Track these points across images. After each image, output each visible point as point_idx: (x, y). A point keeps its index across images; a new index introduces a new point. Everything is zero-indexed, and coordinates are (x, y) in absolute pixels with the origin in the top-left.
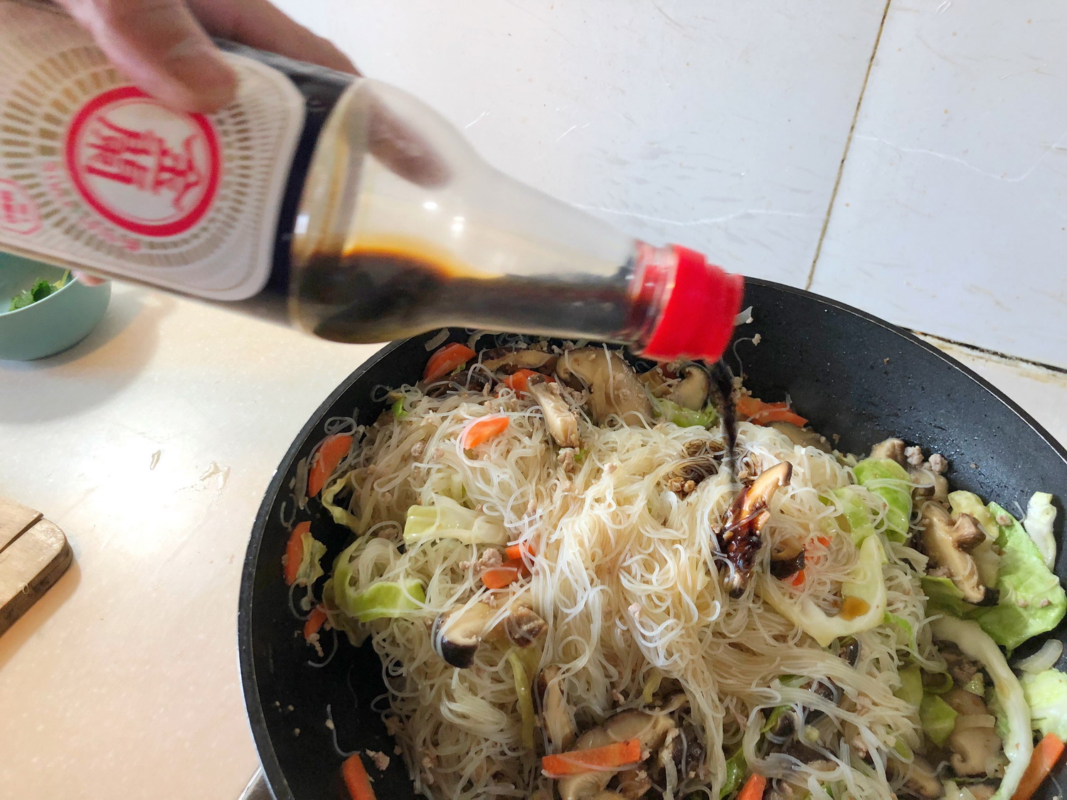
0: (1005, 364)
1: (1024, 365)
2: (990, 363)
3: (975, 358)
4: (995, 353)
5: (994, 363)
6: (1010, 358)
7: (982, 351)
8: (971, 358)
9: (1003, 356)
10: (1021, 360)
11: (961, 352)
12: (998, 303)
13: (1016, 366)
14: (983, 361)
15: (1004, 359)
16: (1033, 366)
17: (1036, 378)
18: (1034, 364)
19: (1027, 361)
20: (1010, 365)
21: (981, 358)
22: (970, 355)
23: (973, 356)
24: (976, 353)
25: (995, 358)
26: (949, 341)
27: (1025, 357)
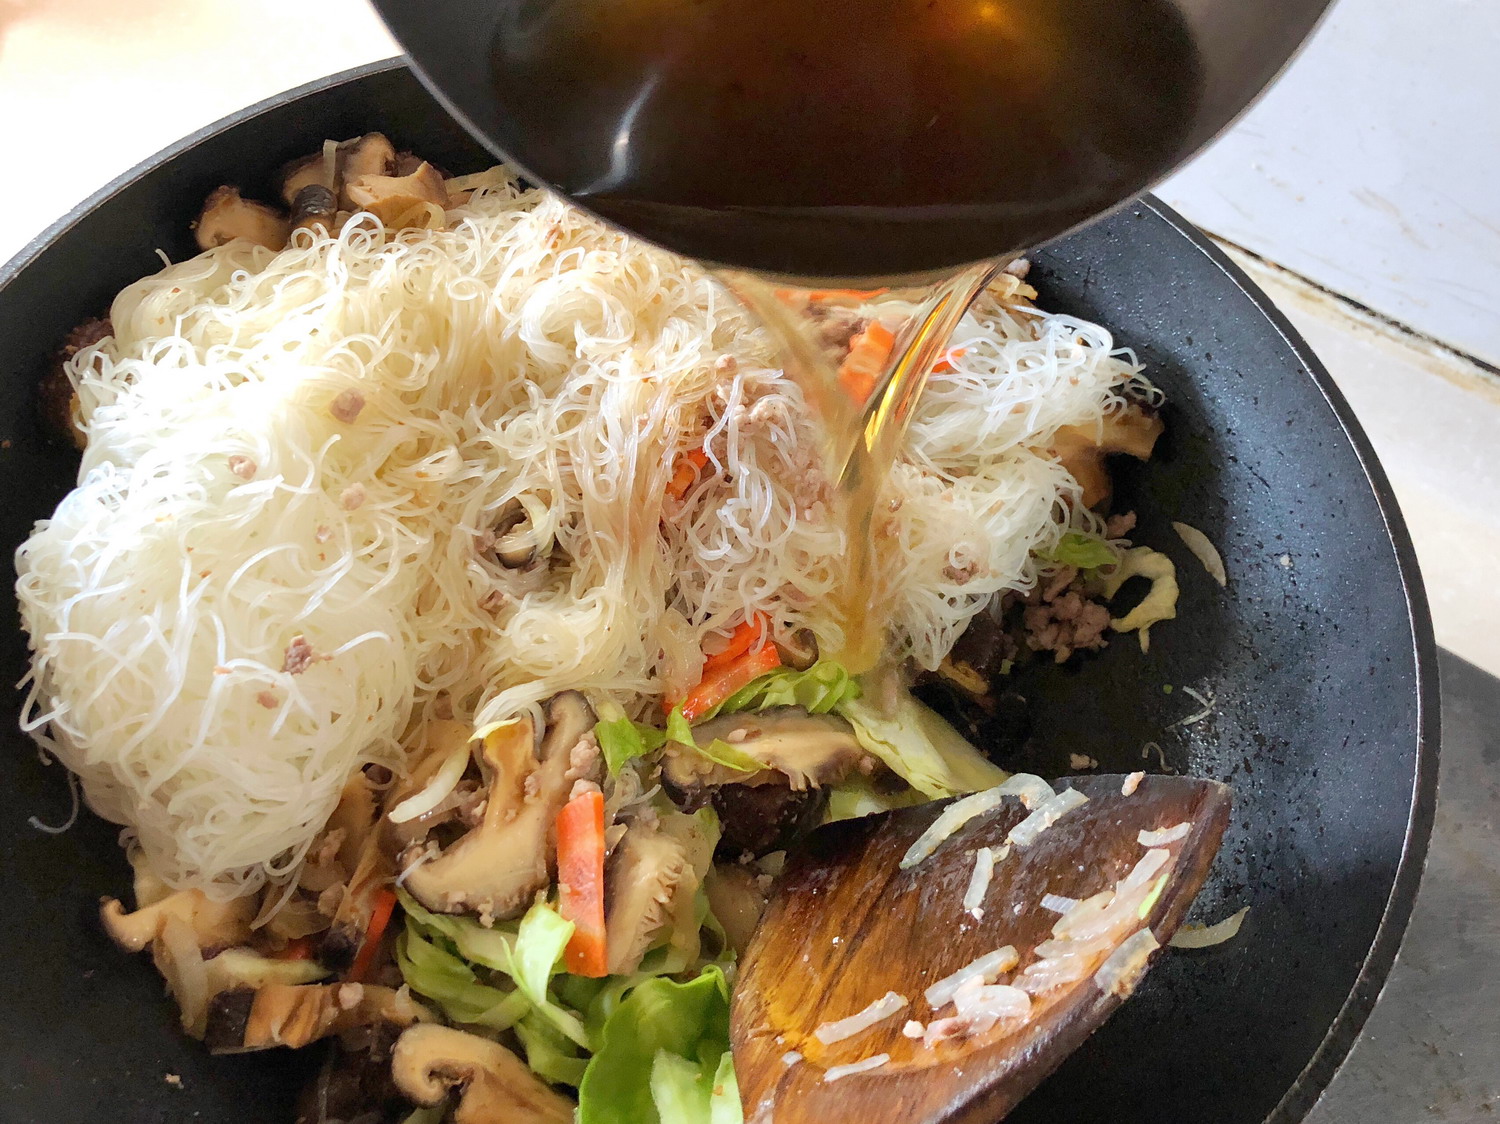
0: (1407, 346)
1: (1438, 352)
2: (1382, 339)
3: (1358, 326)
4: (1396, 324)
5: (1390, 341)
6: (1419, 336)
7: (1373, 314)
8: (1350, 323)
9: (1407, 330)
10: (1437, 342)
11: (1336, 310)
12: (1406, 229)
13: (1426, 353)
14: (1370, 333)
15: (1405, 336)
16: (1454, 358)
17: (1455, 379)
18: (1457, 353)
19: (1445, 347)
20: (1416, 349)
21: (1369, 327)
22: (1350, 318)
23: (1356, 321)
24: (1360, 315)
25: (1393, 331)
26: (1321, 288)
27: (1442, 338)
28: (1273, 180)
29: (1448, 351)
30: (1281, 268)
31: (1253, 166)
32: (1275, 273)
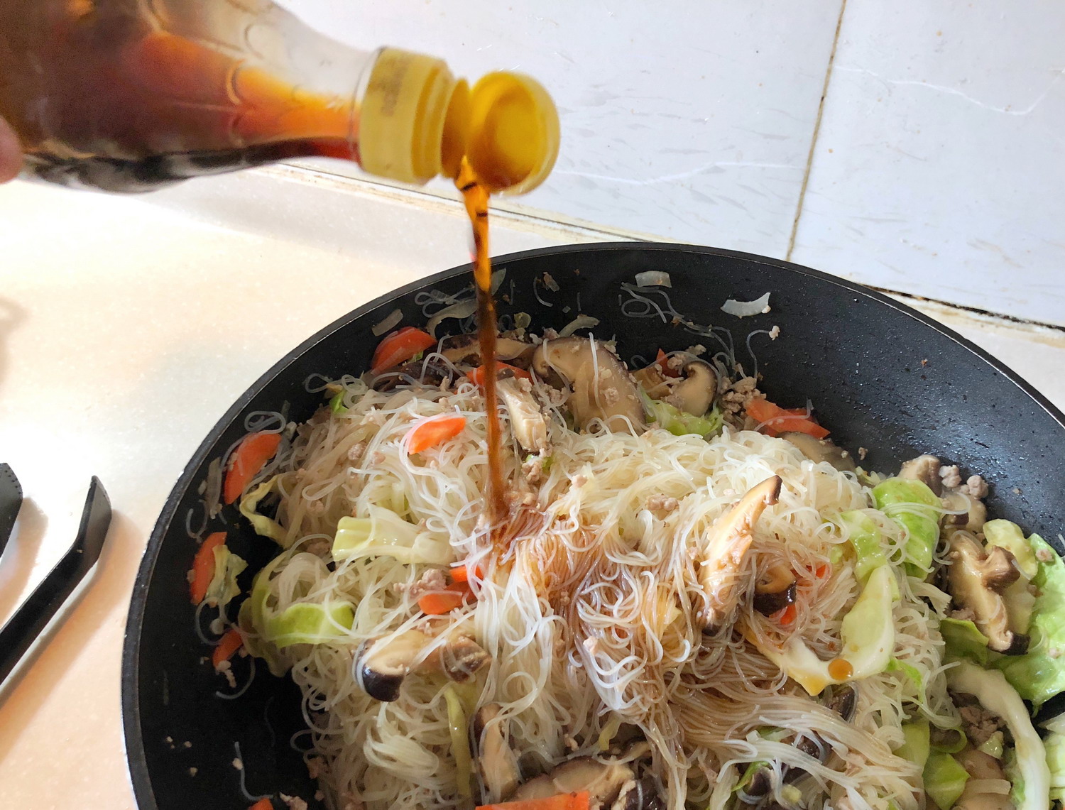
0: (1018, 329)
1: (1038, 329)
2: (1001, 329)
3: (984, 324)
4: (1007, 317)
5: (1006, 329)
6: (1023, 322)
7: (992, 315)
8: (979, 324)
9: (1015, 320)
10: (1035, 323)
11: (968, 318)
12: (1007, 259)
13: (1030, 331)
14: (993, 327)
15: (1016, 324)
16: (1049, 330)
17: (1051, 343)
18: (1050, 327)
19: (1042, 325)
20: (1024, 330)
21: (991, 323)
22: (978, 321)
23: (983, 322)
24: (984, 318)
25: (1007, 322)
26: (955, 306)
27: (1039, 320)
28: (915, 246)
29: (1045, 327)
30: (927, 300)
31: (901, 241)
32: (925, 303)
